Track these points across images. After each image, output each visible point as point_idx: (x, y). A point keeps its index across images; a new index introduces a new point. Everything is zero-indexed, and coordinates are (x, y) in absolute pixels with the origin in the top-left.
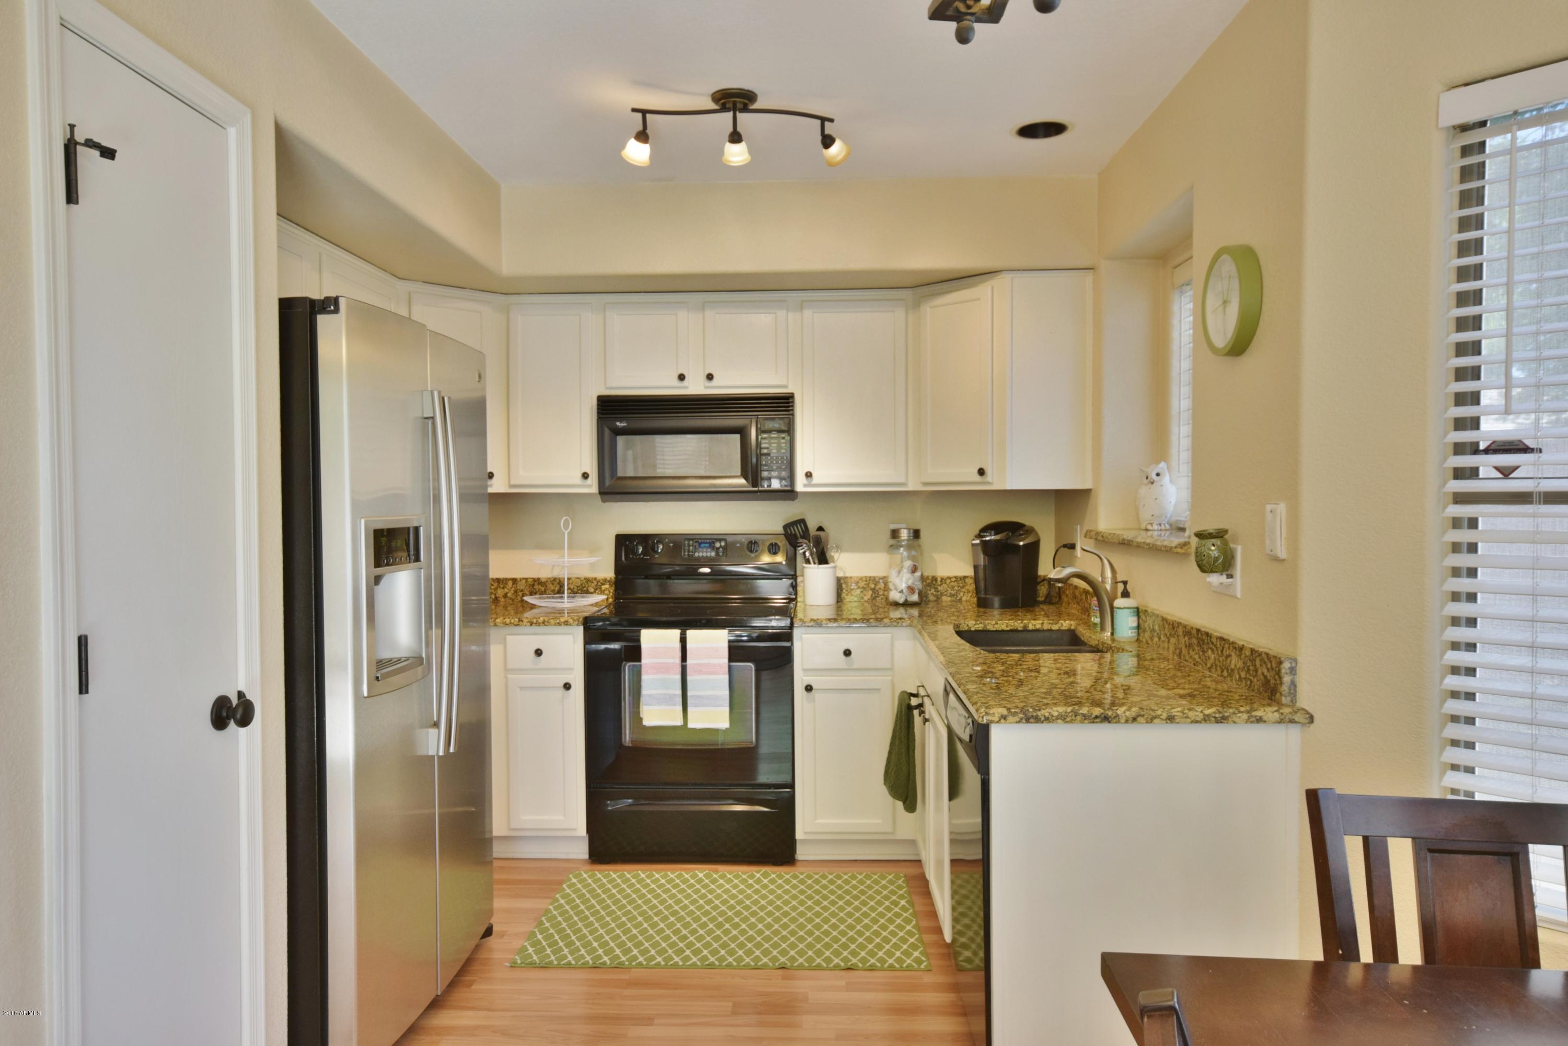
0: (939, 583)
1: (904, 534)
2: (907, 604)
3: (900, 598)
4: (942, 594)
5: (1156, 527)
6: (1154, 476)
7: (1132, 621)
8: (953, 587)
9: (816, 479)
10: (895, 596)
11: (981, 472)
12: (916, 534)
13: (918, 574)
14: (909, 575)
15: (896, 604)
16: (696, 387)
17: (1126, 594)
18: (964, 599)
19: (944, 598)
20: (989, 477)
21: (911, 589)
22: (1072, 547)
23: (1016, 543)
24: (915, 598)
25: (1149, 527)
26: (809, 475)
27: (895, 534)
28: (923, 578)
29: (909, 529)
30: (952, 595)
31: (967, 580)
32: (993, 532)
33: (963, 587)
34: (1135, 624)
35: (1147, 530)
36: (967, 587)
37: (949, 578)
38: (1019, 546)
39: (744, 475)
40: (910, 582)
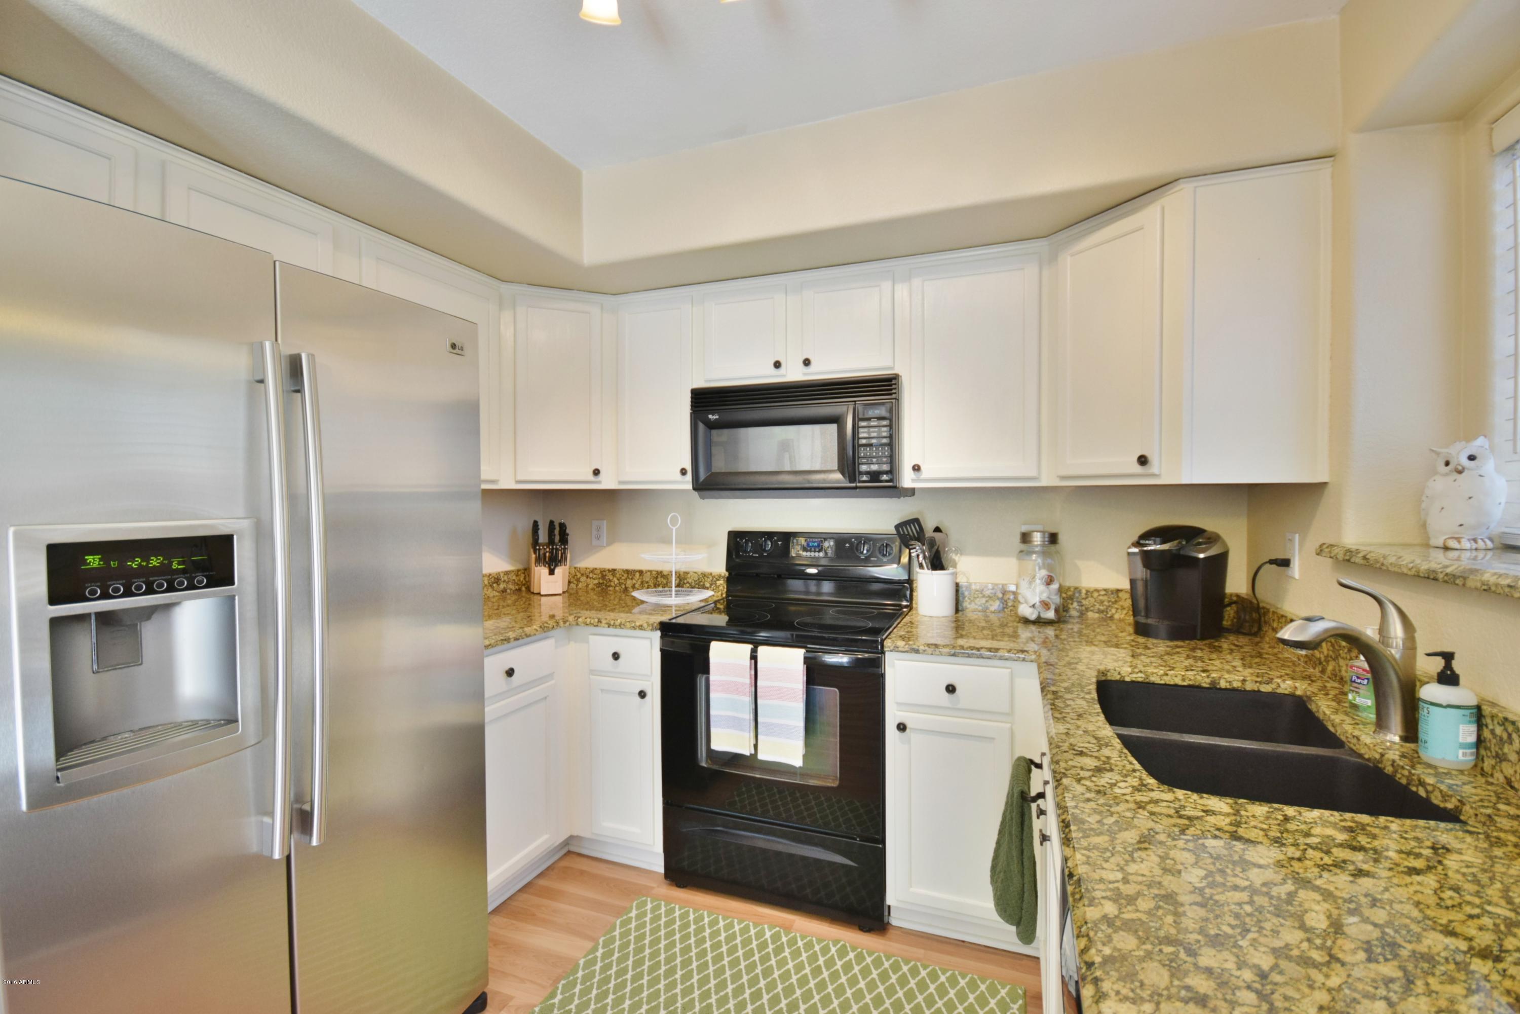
0: (1083, 595)
1: (1037, 538)
2: (1039, 622)
3: (1032, 615)
4: (1087, 609)
5: (1466, 544)
6: (1465, 461)
7: (1467, 733)
8: (1102, 602)
9: (925, 473)
10: (1025, 611)
11: (1143, 460)
12: (1053, 538)
13: (1055, 586)
14: (1043, 587)
15: (1026, 621)
16: (793, 373)
17: (1448, 677)
18: (1117, 616)
19: (1090, 614)
20: (1155, 466)
21: (1046, 605)
22: (1285, 563)
23: (1195, 554)
24: (1051, 615)
25: (1452, 544)
26: (917, 468)
27: (1025, 538)
28: (1061, 590)
29: (1043, 532)
30: (1100, 612)
31: (1120, 594)
32: (1158, 540)
33: (1116, 602)
34: (1472, 739)
35: (1446, 548)
36: (1121, 603)
37: (1097, 591)
38: (1198, 559)
39: (841, 470)
40: (1044, 597)
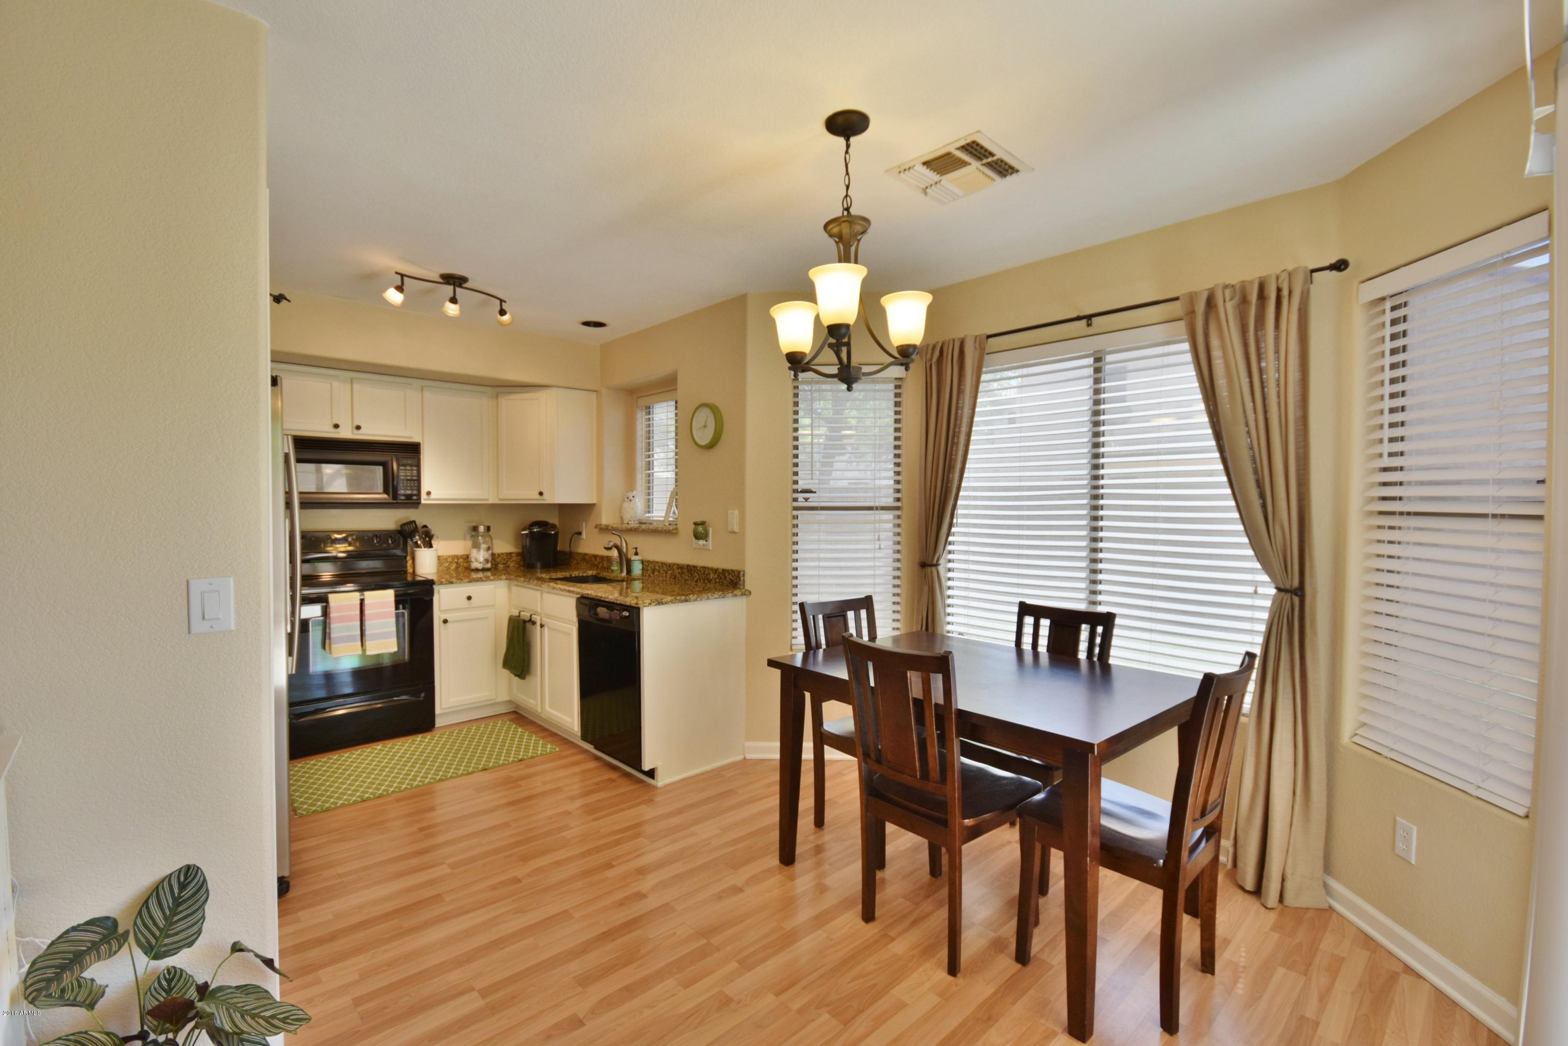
0: (496, 557)
1: (482, 529)
2: (484, 570)
3: (480, 566)
4: (498, 563)
5: (633, 522)
6: (632, 498)
7: (640, 566)
8: (504, 559)
9: (433, 496)
10: (475, 565)
11: (541, 494)
12: (488, 529)
13: (490, 552)
14: (485, 553)
15: (477, 570)
16: (346, 433)
17: (636, 554)
18: (511, 565)
19: (500, 566)
20: (545, 496)
21: (487, 561)
22: (580, 534)
23: (550, 532)
24: (489, 565)
25: (630, 522)
26: (429, 493)
27: (475, 529)
28: (493, 555)
29: (484, 526)
30: (504, 564)
31: (513, 555)
32: (537, 527)
33: (510, 559)
34: (641, 568)
35: (628, 524)
36: (513, 559)
37: (503, 554)
38: (551, 534)
39: (386, 491)
40: (486, 557)
